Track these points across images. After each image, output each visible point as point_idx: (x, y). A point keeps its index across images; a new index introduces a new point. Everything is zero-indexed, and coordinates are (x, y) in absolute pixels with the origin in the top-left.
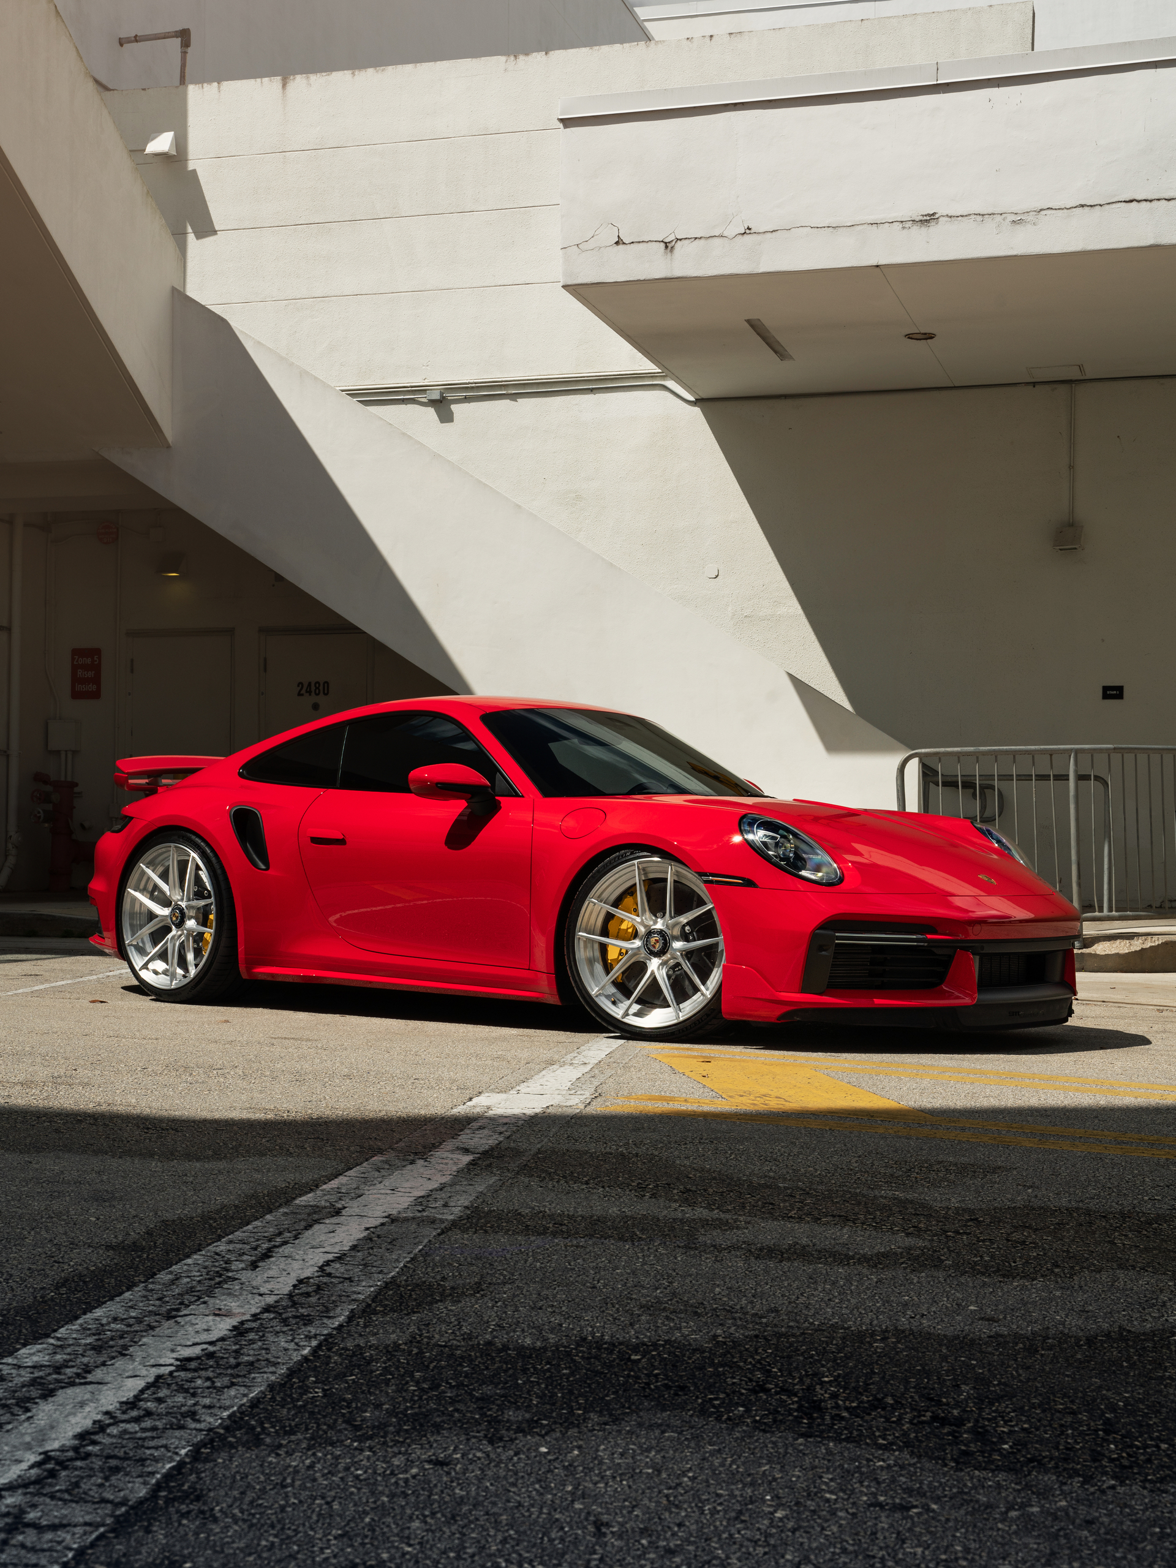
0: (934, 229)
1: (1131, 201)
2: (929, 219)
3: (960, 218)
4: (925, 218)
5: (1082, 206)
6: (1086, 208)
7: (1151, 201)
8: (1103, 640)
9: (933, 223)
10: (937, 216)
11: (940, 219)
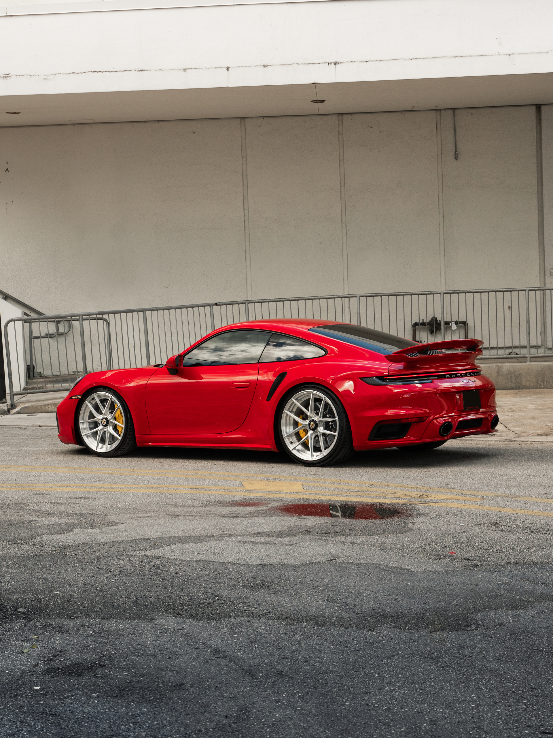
0: (9, 80)
1: (94, 72)
2: (7, 76)
3: (21, 76)
4: (5, 76)
5: (74, 73)
6: (75, 74)
7: (103, 72)
8: (113, 247)
9: (9, 78)
10: (10, 75)
11: (12, 76)
